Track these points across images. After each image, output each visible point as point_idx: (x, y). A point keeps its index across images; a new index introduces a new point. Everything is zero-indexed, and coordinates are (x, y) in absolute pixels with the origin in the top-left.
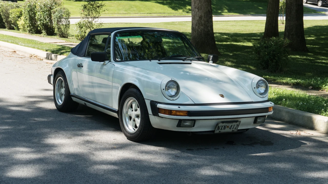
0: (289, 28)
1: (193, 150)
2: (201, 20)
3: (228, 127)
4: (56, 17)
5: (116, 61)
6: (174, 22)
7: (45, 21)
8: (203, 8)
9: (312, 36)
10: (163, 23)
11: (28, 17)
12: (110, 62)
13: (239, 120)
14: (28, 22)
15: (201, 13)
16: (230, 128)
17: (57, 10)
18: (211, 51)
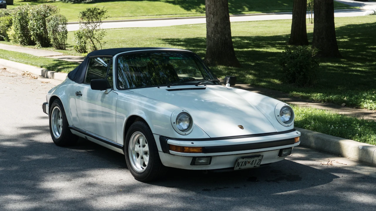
0: (318, 31)
1: (210, 190)
2: (217, 26)
3: (249, 162)
4: (52, 26)
5: (119, 89)
6: (188, 25)
7: (39, 31)
8: (219, 14)
9: (345, 37)
10: (174, 26)
11: (20, 27)
12: (112, 91)
13: (262, 154)
14: (19, 32)
15: (216, 19)
16: (251, 164)
17: (52, 18)
18: (230, 62)
